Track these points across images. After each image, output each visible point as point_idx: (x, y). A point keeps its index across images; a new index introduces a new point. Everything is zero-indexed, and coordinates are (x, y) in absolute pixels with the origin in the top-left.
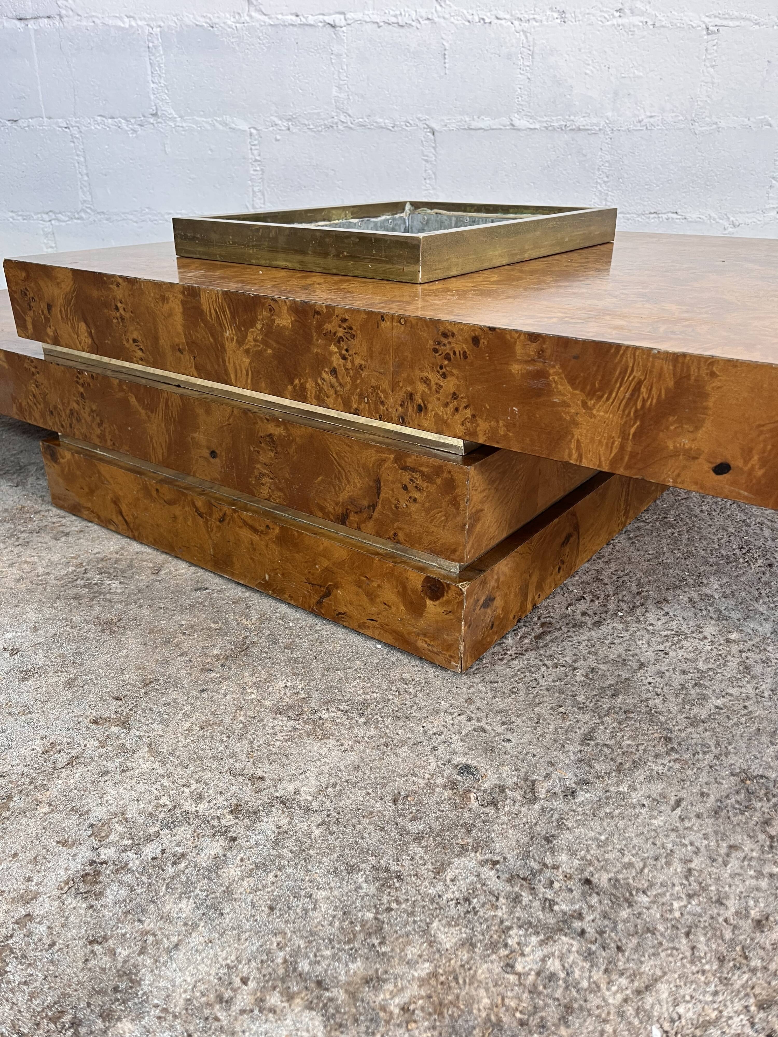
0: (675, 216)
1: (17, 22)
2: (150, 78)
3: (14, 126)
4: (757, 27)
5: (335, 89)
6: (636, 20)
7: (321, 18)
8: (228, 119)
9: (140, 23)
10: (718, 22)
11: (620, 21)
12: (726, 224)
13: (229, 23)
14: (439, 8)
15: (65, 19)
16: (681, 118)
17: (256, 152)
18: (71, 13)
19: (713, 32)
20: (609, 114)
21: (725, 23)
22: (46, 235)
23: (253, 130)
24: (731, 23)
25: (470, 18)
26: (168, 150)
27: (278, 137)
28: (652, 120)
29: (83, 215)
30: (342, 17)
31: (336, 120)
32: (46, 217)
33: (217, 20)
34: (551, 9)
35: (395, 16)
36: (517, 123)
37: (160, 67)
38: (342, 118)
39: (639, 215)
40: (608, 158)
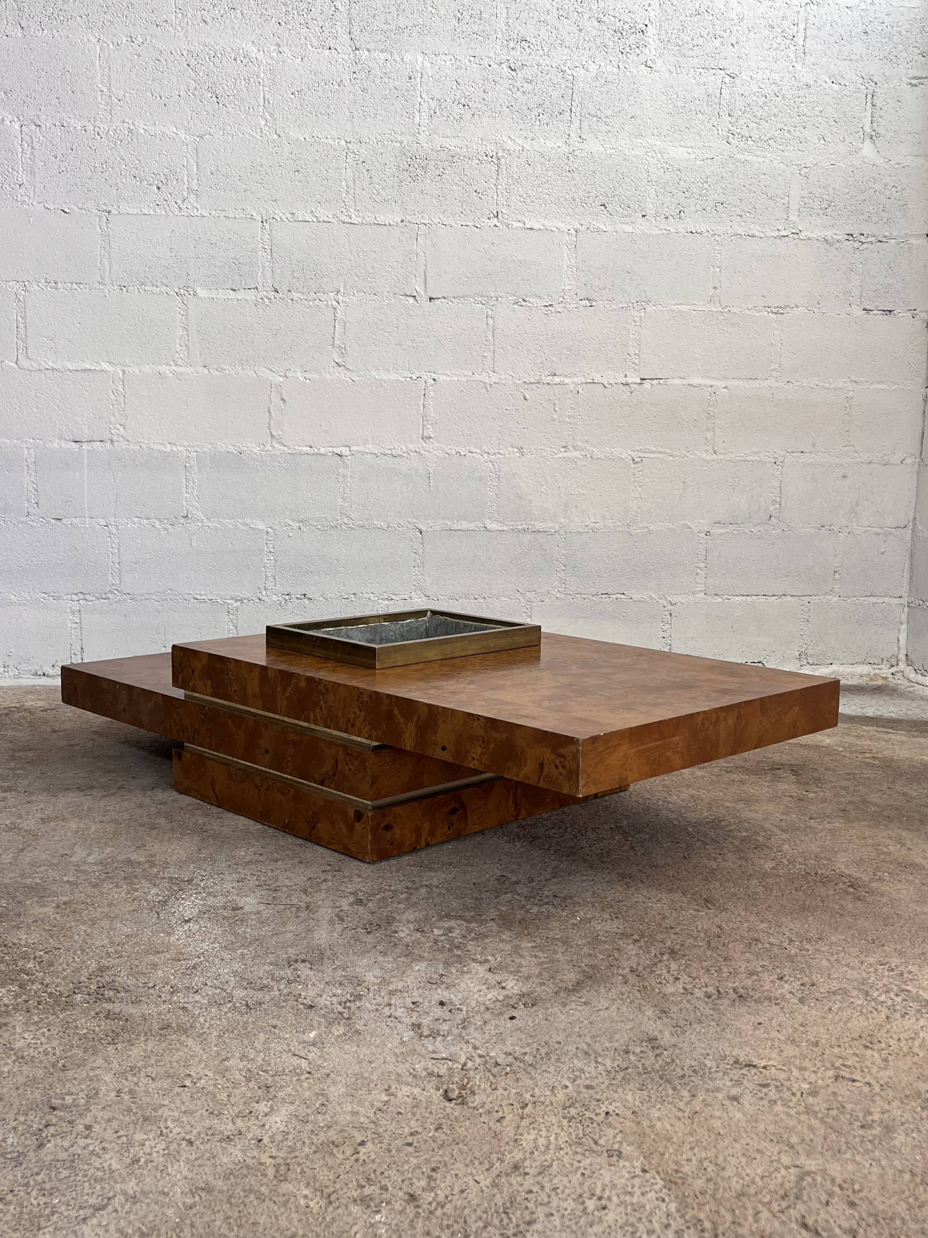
0: (622, 596)
1: (73, 444)
2: (184, 489)
3: (58, 522)
4: (671, 458)
5: (340, 500)
6: (578, 454)
7: (330, 449)
8: (248, 521)
9: (179, 448)
10: (642, 455)
11: (566, 454)
12: (665, 603)
13: (255, 451)
14: (424, 444)
15: (116, 443)
16: (619, 523)
17: (271, 546)
18: (121, 439)
19: (638, 462)
20: (562, 520)
21: (646, 455)
22: (73, 613)
23: (269, 529)
24: (651, 456)
25: (449, 451)
26: (194, 544)
27: (290, 535)
28: (596, 525)
29: (110, 596)
30: (347, 449)
31: (340, 522)
32: (75, 597)
33: (245, 449)
34: (512, 446)
35: (390, 449)
36: (489, 526)
37: (194, 482)
38: (346, 521)
39: (593, 596)
40: (564, 552)
